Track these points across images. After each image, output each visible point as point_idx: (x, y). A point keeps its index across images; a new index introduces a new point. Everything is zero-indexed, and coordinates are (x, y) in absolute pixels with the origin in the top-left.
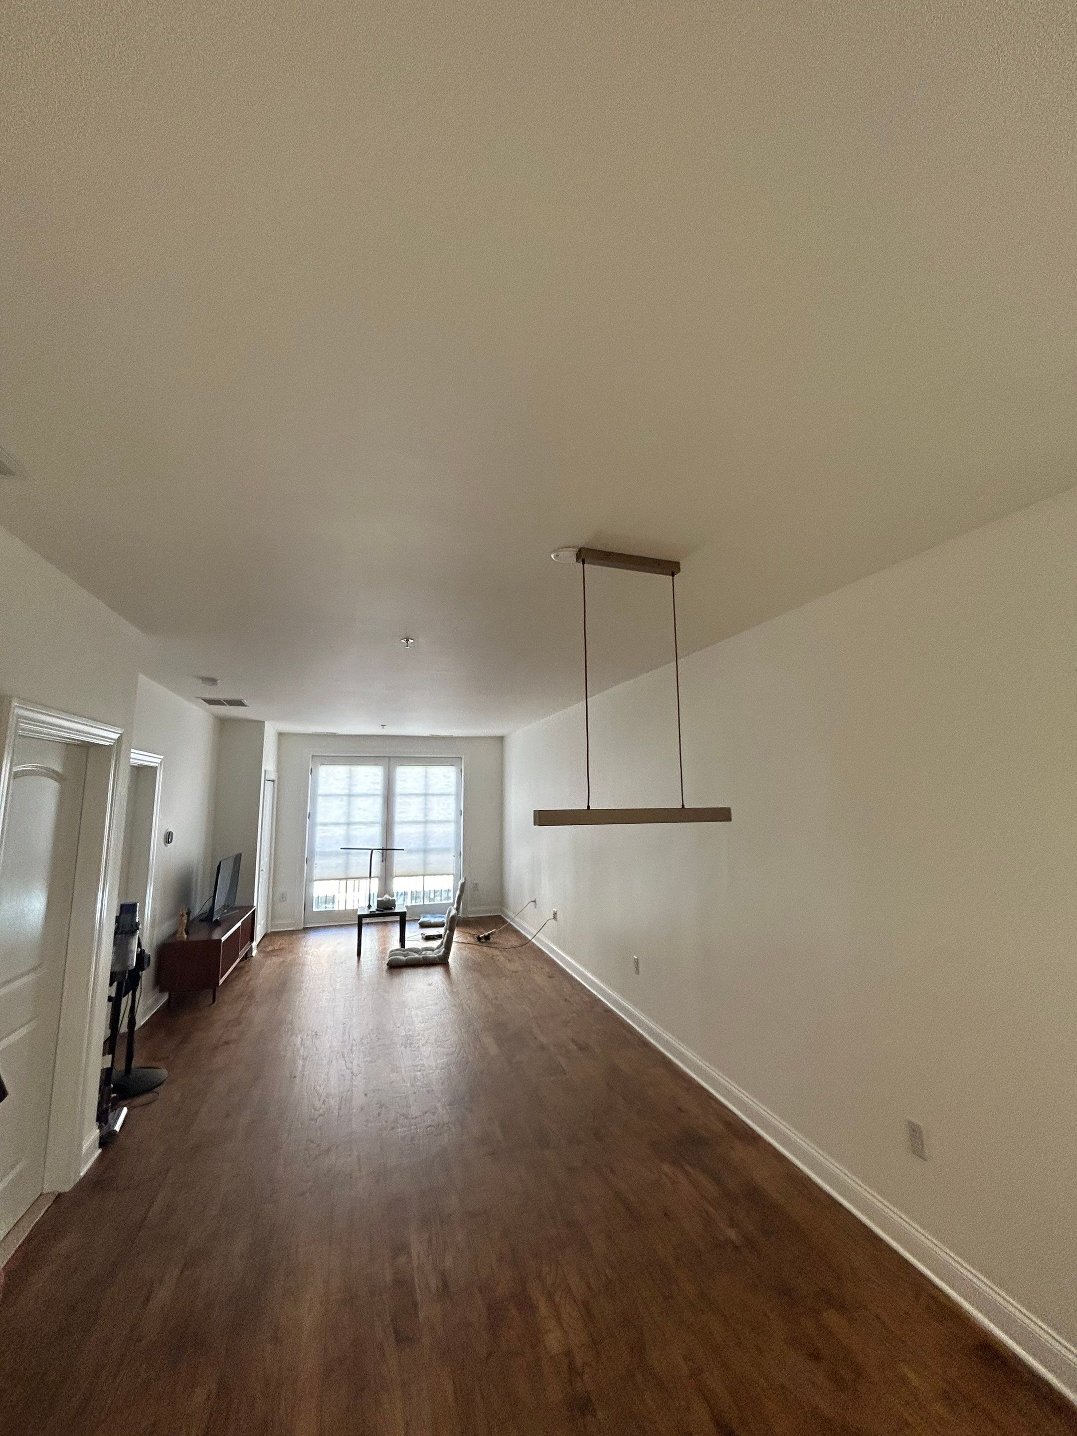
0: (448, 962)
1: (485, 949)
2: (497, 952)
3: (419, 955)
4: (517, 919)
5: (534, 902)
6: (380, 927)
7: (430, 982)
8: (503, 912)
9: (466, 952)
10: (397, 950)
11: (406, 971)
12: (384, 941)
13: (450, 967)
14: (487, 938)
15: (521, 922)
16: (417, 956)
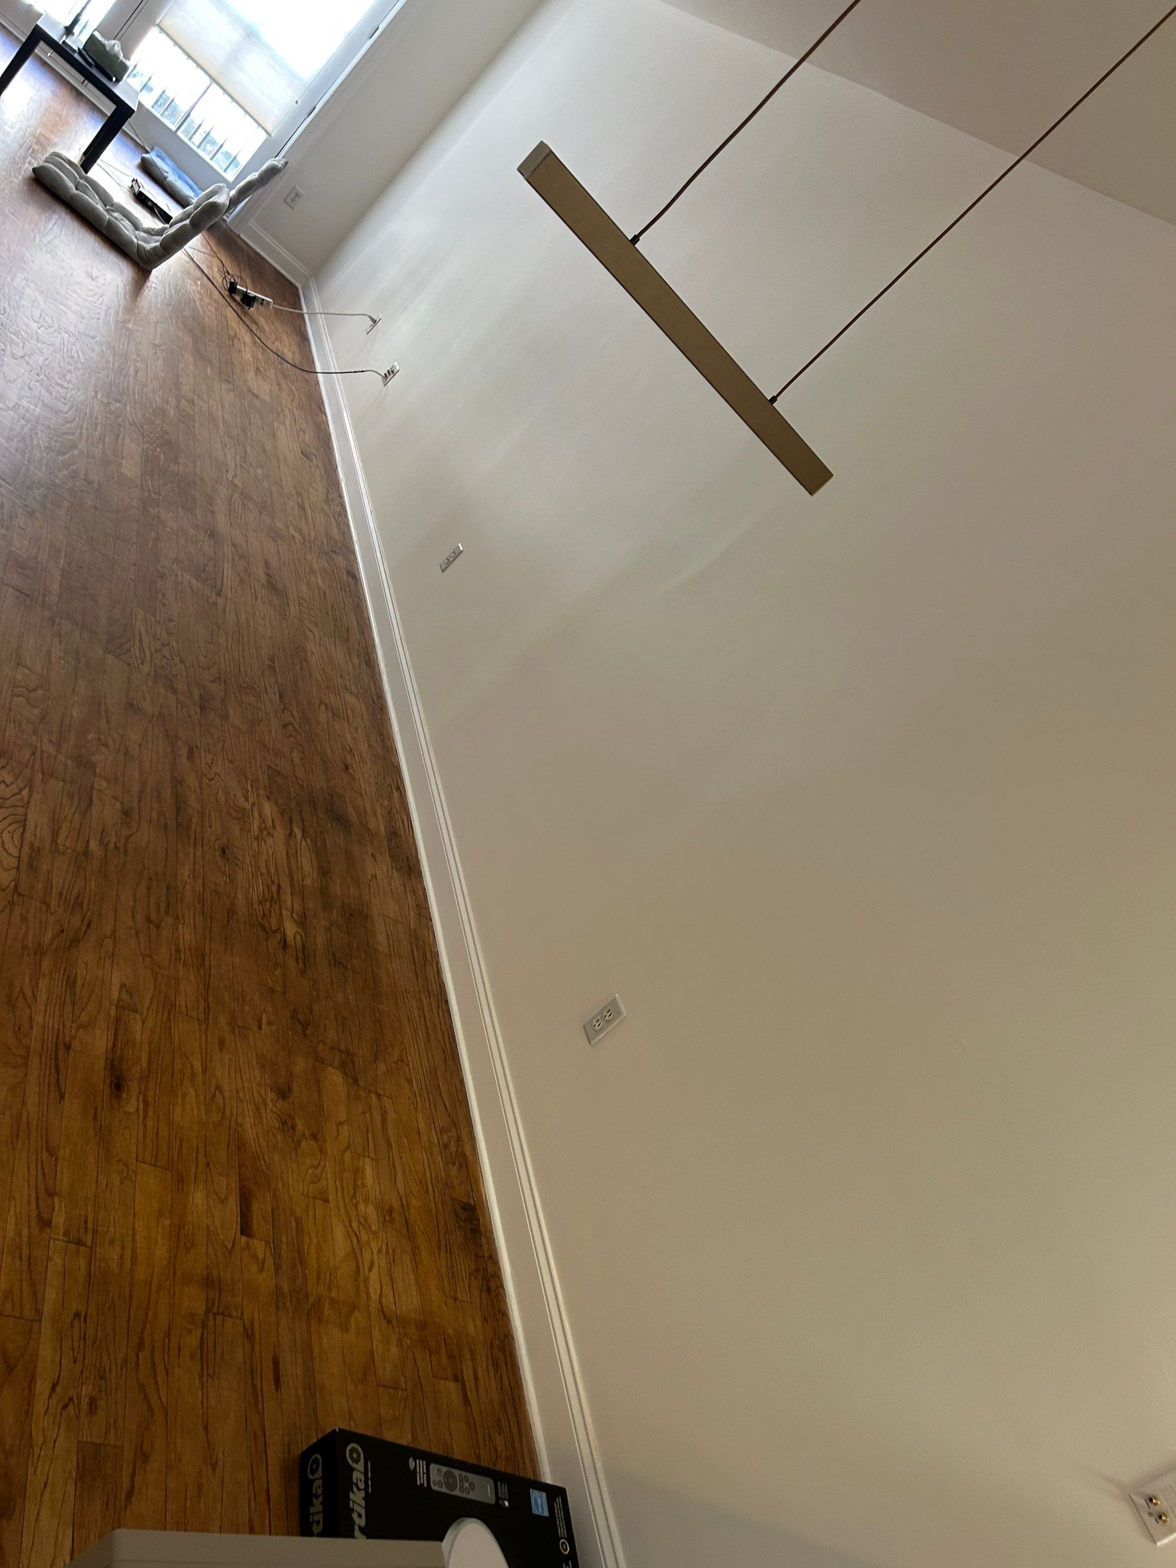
0: (150, 272)
1: (230, 313)
2: (247, 338)
3: (107, 211)
4: (321, 319)
5: (375, 322)
6: (63, 92)
7: (95, 273)
8: (306, 287)
9: (194, 288)
10: (70, 163)
11: (63, 215)
12: (55, 124)
13: (148, 284)
14: (248, 301)
15: (324, 331)
16: (100, 207)
